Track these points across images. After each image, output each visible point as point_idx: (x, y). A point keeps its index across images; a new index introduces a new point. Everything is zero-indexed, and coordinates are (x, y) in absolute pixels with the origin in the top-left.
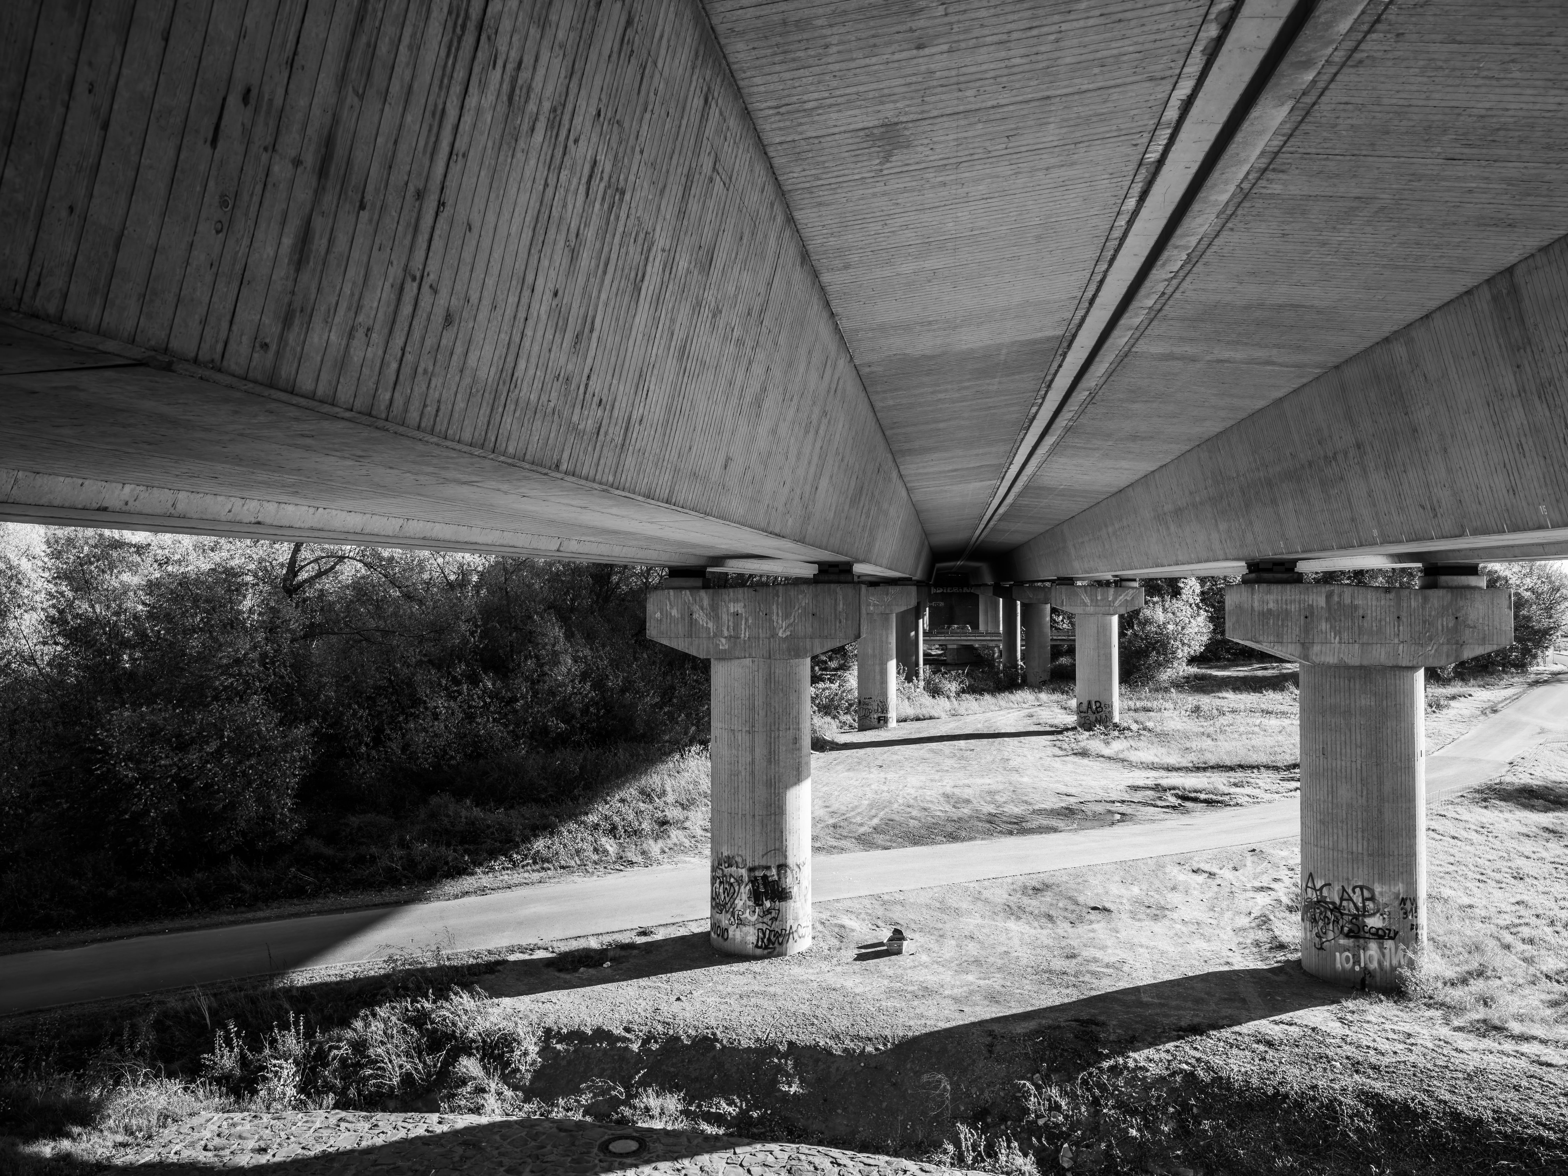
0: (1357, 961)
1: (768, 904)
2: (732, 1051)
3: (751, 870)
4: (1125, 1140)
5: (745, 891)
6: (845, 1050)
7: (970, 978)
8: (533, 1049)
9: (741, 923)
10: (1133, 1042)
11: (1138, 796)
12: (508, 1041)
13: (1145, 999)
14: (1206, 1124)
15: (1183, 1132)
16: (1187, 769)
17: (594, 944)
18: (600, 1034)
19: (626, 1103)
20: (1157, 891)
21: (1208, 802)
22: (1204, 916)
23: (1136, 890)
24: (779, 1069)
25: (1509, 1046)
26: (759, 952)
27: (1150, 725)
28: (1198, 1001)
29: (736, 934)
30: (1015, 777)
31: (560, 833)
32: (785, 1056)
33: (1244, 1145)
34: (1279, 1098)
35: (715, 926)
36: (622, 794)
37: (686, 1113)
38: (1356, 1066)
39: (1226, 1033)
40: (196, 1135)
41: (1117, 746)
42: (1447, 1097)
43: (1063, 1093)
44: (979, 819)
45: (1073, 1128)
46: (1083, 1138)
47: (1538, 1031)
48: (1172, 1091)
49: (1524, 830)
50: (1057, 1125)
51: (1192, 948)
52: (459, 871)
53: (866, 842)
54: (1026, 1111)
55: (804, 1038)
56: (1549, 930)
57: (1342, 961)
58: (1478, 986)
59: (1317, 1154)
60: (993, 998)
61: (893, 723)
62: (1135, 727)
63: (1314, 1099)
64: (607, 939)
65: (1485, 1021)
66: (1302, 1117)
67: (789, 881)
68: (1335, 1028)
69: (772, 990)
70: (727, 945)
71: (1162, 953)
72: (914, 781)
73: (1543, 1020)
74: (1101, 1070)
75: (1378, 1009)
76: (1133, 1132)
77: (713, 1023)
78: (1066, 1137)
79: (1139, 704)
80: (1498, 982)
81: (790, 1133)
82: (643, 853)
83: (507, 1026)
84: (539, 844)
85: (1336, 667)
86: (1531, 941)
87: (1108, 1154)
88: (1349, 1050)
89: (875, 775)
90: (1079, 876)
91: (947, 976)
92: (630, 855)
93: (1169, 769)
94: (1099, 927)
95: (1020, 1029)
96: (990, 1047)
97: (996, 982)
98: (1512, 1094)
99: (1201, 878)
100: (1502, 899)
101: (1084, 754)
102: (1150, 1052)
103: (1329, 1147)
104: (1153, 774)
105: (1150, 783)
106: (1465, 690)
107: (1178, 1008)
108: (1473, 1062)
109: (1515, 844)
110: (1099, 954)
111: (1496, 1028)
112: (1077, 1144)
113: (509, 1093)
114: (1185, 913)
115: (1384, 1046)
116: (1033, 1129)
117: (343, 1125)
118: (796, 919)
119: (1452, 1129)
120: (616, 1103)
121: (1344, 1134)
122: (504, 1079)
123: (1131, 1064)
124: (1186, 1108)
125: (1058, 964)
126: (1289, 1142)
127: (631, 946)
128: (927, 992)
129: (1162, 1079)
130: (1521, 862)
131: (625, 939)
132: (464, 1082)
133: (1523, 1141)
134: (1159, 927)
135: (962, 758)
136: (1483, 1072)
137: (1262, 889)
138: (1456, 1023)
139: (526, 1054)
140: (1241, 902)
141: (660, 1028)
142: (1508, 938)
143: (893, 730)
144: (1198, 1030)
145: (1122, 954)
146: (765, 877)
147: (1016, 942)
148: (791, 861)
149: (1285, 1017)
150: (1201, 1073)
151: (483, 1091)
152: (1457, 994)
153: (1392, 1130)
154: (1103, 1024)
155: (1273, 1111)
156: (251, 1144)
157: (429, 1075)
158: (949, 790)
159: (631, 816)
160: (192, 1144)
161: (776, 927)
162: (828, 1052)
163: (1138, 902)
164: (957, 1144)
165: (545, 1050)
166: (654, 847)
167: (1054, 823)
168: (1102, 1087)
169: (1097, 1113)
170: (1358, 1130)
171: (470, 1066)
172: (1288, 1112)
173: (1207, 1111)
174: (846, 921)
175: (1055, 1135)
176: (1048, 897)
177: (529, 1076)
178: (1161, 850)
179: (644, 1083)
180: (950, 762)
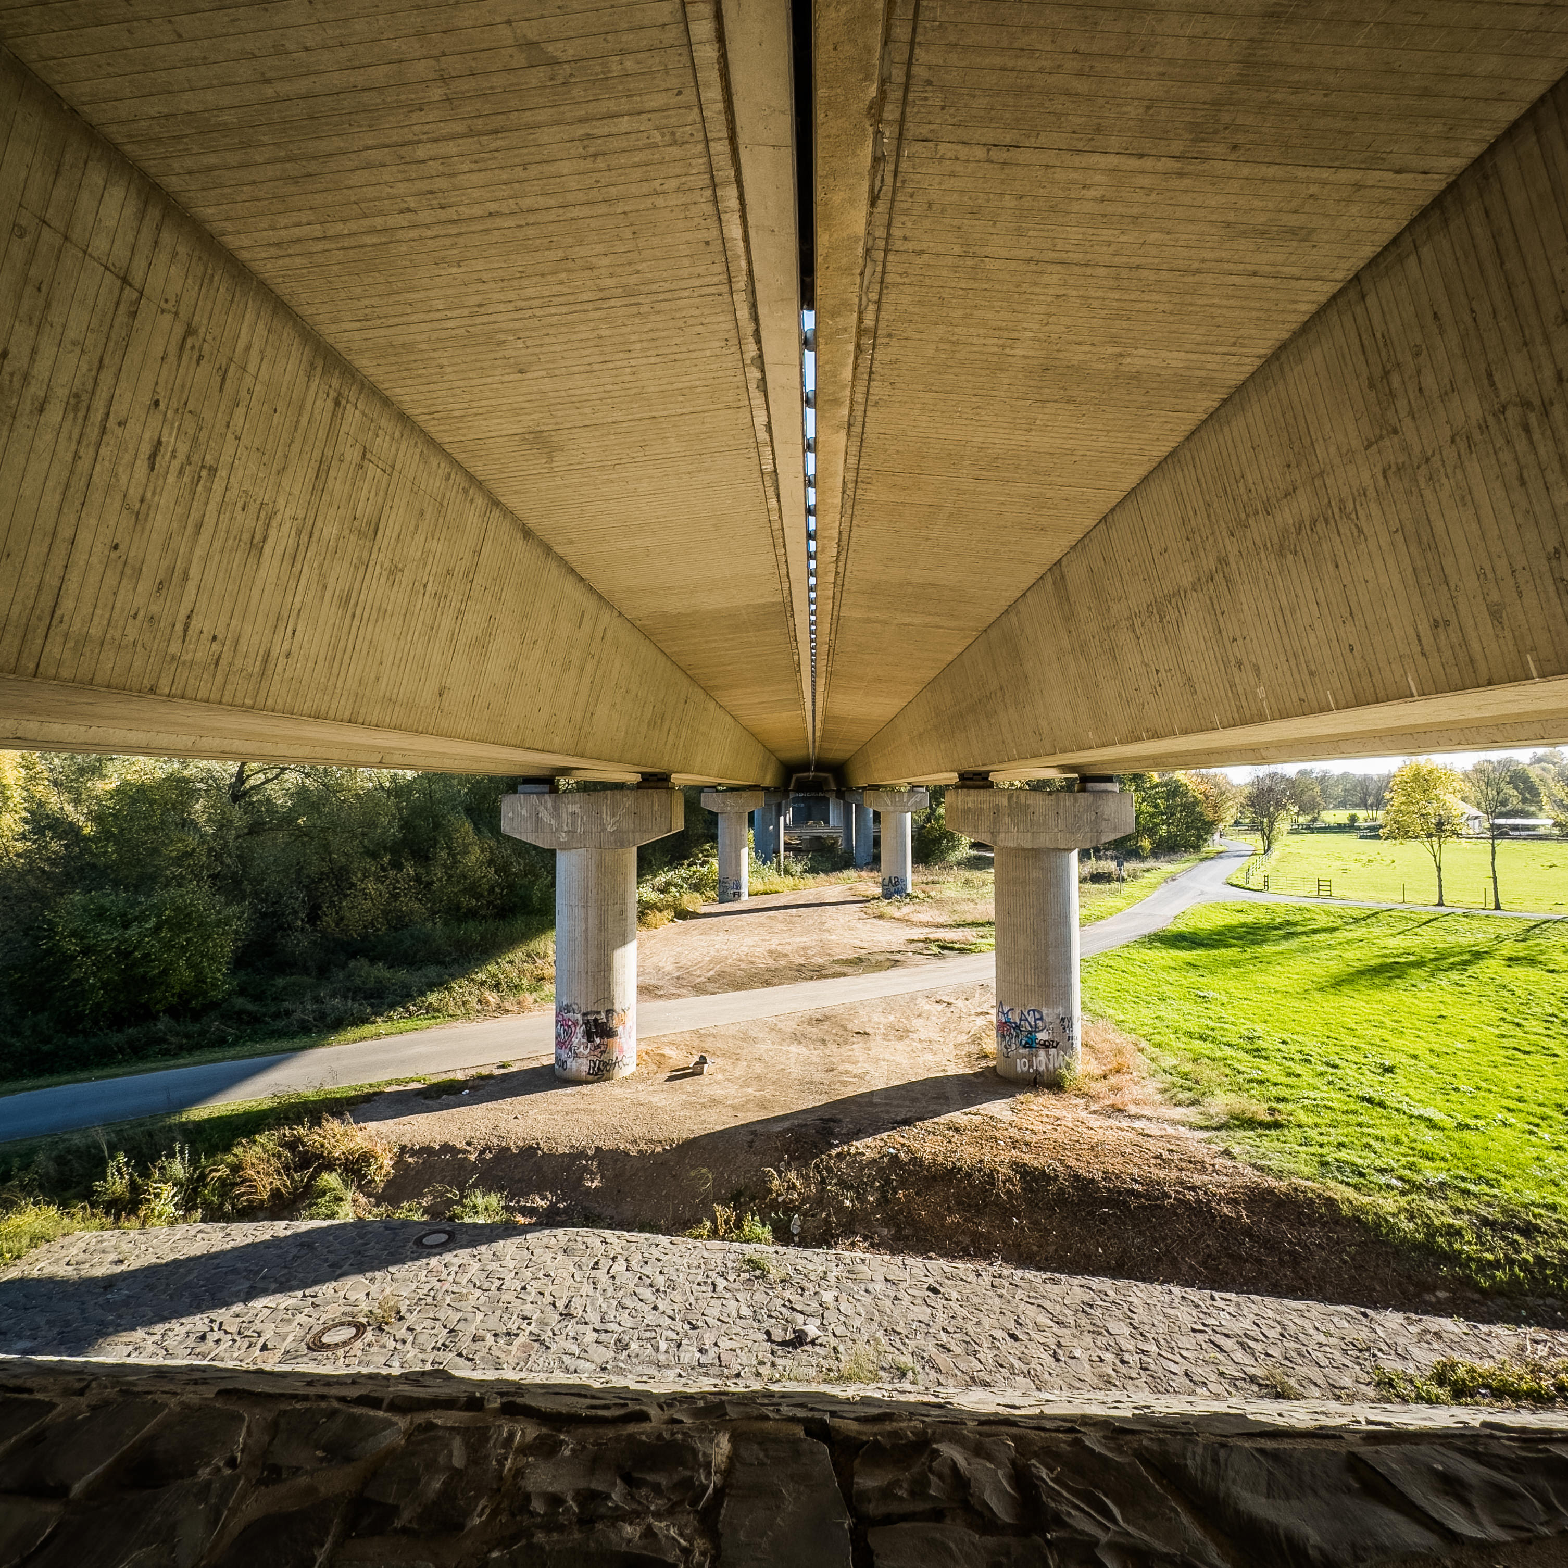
0: (1031, 1066)
1: (598, 1041)
2: (550, 1157)
3: (585, 1015)
4: (841, 1209)
5: (580, 1031)
6: (640, 1152)
7: (750, 1090)
8: (388, 1163)
9: (577, 1056)
10: (857, 1134)
11: (913, 947)
12: (366, 1157)
13: (876, 1100)
14: (901, 1194)
15: (884, 1201)
16: (951, 926)
17: (460, 1076)
18: (447, 1148)
19: (459, 1203)
20: (907, 1018)
21: (961, 950)
22: (935, 1036)
23: (892, 1018)
24: (586, 1169)
25: (1125, 1123)
26: (590, 1078)
27: (933, 894)
28: (914, 1100)
29: (572, 1064)
30: (826, 936)
31: (450, 989)
32: (592, 1158)
33: (926, 1207)
34: (954, 1171)
35: (558, 1059)
36: (511, 956)
37: (506, 1208)
38: (1015, 1144)
39: (928, 1123)
40: (64, 1252)
41: (906, 910)
42: (1073, 1163)
43: (800, 1175)
44: (791, 969)
45: (803, 1202)
46: (811, 1209)
47: (1147, 1111)
48: (881, 1169)
49: (1173, 964)
50: (792, 1201)
51: (920, 1060)
52: (363, 1021)
53: (699, 989)
54: (770, 1191)
55: (608, 1144)
56: (1173, 1036)
57: (1021, 1066)
58: (1113, 1080)
59: (977, 1211)
60: (762, 1105)
61: (745, 897)
62: (921, 896)
63: (980, 1170)
64: (473, 1072)
65: (1113, 1106)
66: (970, 1184)
67: (615, 1023)
68: (1007, 1116)
69: (592, 1107)
70: (566, 1074)
71: (898, 1064)
72: (749, 941)
73: (1154, 1103)
74: (830, 1157)
75: (1040, 1100)
76: (848, 1203)
77: (539, 1135)
78: (797, 1209)
79: (930, 878)
80: (1128, 1077)
81: (587, 1218)
82: (519, 1003)
83: (368, 1145)
84: (433, 998)
85: (1016, 849)
86: (1159, 1045)
87: (827, 1221)
88: (1013, 1132)
89: (722, 937)
90: (852, 1010)
91: (733, 1090)
92: (507, 1005)
93: (938, 926)
94: (857, 1048)
95: (777, 1128)
96: (751, 1144)
97: (767, 1093)
98: (1120, 1159)
99: (940, 1007)
100: (1146, 1014)
101: (881, 917)
102: (869, 1141)
103: (986, 1206)
104: (927, 930)
105: (922, 937)
106: (1157, 865)
107: (898, 1106)
108: (1097, 1137)
109: (1164, 975)
110: (850, 1067)
111: (1120, 1110)
112: (805, 1215)
113: (363, 1200)
114: (923, 1034)
115: (1038, 1127)
116: (774, 1206)
117: (200, 1235)
118: (621, 1051)
119: (1073, 1187)
120: (450, 1203)
121: (998, 1195)
122: (360, 1188)
123: (853, 1150)
124: (888, 1181)
125: (819, 1076)
126: (958, 1203)
127: (491, 1077)
128: (714, 1102)
129: (874, 1160)
130: (1166, 988)
131: (485, 1072)
132: (323, 1193)
133: (1120, 1193)
134: (900, 1046)
135: (791, 922)
136: (1103, 1143)
137: (981, 1014)
138: (1092, 1108)
139: (381, 1167)
140: (965, 1025)
141: (495, 1141)
142: (1143, 1044)
143: (745, 901)
144: (907, 1122)
145: (868, 1067)
146: (596, 1020)
147: (793, 1060)
148: (617, 1007)
149: (973, 1109)
150: (902, 1155)
151: (341, 1199)
152: (1099, 1087)
153: (1032, 1191)
154: (840, 1121)
155: (950, 1180)
156: (113, 1257)
157: (296, 1189)
158: (773, 947)
159: (514, 975)
160: (57, 1261)
161: (604, 1057)
162: (626, 1154)
163: (891, 1027)
164: (714, 1221)
165: (399, 1162)
166: (528, 998)
167: (845, 969)
168: (829, 1170)
169: (824, 1189)
170: (1008, 1192)
171: (331, 1180)
172: (961, 1181)
173: (903, 1184)
174: (667, 1051)
175: (789, 1208)
176: (826, 1026)
177: (382, 1185)
178: (917, 987)
179: (475, 1186)
180: (780, 926)
